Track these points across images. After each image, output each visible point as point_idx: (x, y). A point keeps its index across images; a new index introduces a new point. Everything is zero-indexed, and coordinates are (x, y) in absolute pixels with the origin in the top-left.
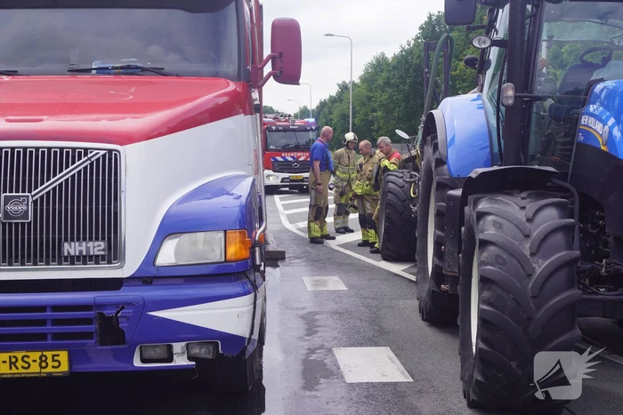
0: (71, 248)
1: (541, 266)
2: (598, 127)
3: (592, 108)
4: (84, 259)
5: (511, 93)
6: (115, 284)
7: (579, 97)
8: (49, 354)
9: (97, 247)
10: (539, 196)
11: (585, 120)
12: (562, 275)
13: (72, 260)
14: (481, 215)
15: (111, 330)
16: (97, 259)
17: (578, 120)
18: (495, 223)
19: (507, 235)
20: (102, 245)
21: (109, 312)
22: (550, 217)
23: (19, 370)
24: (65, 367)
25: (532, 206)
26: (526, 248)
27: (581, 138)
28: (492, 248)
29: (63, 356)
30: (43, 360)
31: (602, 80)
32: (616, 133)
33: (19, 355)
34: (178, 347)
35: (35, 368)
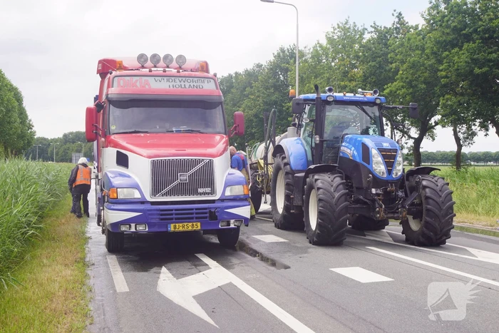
0: (200, 190)
1: (337, 195)
2: (349, 151)
3: (343, 144)
4: (204, 194)
5: (318, 139)
6: (213, 201)
7: (339, 140)
8: (195, 224)
9: (208, 190)
10: (333, 174)
11: (342, 148)
12: (343, 198)
13: (201, 194)
14: (316, 180)
15: (213, 216)
16: (208, 194)
17: (339, 148)
18: (321, 182)
19: (326, 186)
20: (210, 189)
21: (213, 210)
22: (338, 180)
23: (185, 229)
24: (199, 228)
25: (332, 177)
26: (332, 190)
27: (341, 155)
28: (321, 190)
29: (199, 224)
30: (193, 225)
31: (347, 134)
32: (356, 153)
33: (185, 224)
34: (232, 221)
35: (190, 228)
